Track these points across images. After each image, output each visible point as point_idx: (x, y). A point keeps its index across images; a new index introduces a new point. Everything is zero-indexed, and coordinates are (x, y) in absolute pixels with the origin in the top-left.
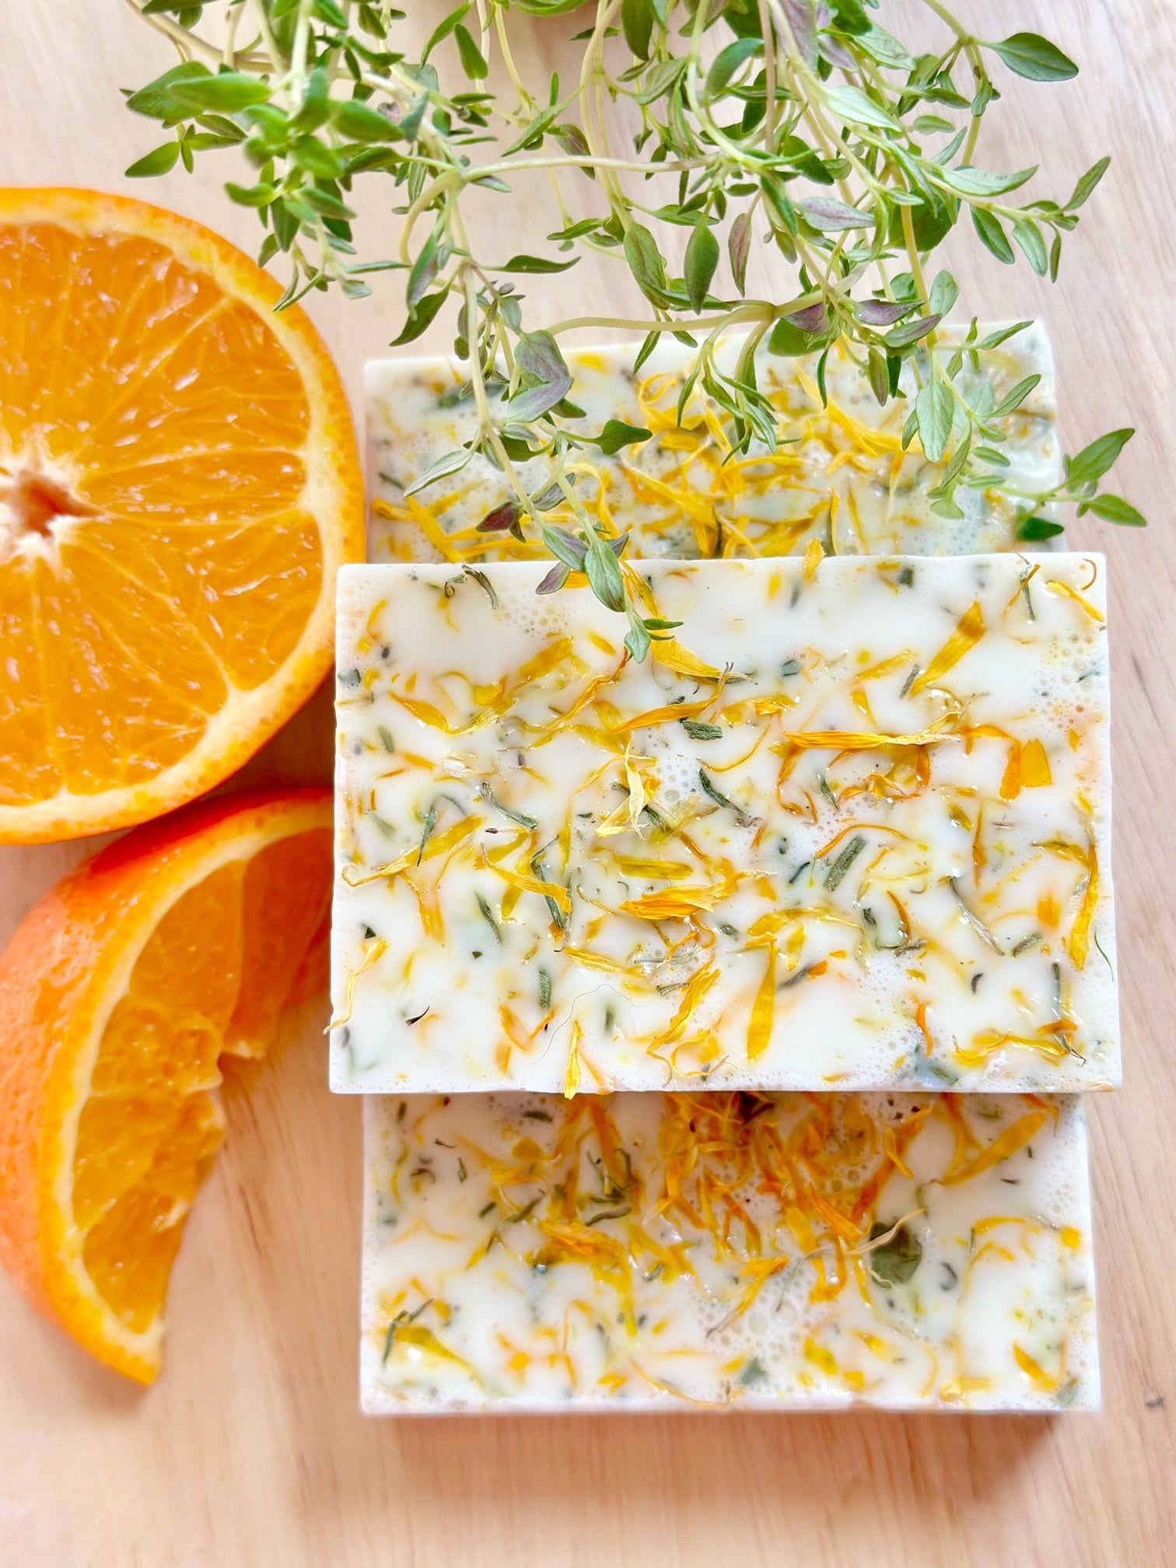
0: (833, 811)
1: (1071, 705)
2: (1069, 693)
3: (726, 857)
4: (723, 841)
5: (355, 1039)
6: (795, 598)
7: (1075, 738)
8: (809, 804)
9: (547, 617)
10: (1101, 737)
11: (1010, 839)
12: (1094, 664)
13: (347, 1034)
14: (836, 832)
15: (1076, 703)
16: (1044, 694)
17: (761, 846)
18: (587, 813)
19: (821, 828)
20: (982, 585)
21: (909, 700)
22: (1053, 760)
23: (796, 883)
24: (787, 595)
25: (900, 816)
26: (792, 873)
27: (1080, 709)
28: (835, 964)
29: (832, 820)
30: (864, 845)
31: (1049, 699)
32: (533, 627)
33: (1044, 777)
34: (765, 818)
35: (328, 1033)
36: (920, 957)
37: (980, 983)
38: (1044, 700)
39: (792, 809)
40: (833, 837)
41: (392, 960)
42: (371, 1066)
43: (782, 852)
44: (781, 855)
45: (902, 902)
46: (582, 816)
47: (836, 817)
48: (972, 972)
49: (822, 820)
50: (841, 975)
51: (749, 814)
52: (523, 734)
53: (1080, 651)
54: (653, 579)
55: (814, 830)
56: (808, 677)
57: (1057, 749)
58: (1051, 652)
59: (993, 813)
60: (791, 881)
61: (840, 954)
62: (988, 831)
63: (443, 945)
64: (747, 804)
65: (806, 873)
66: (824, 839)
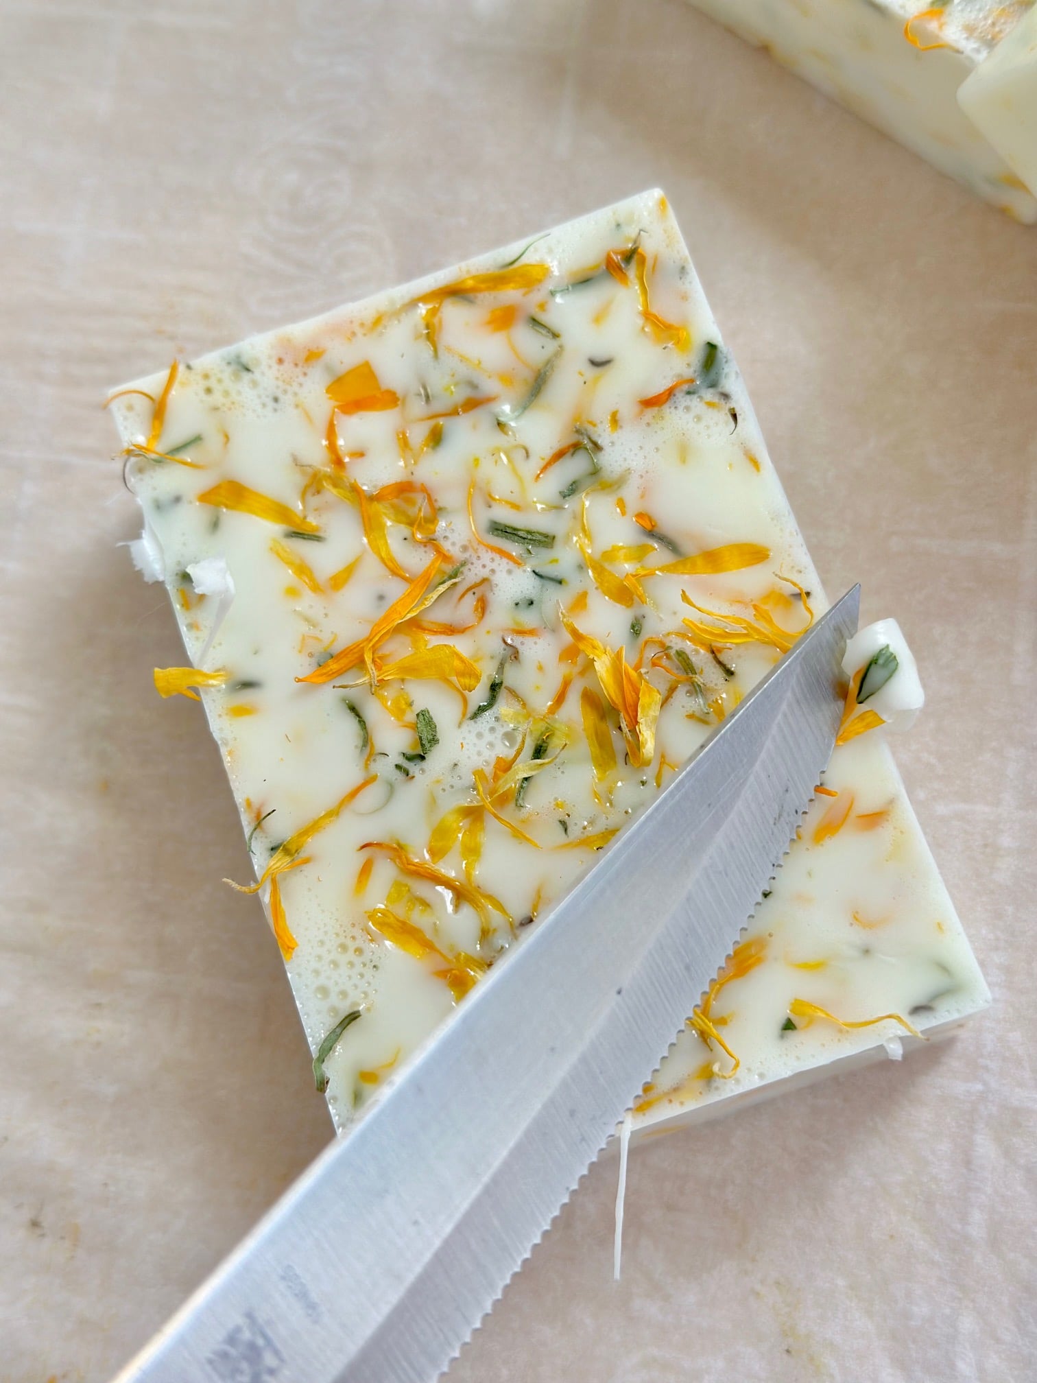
0: (469, 566)
1: (279, 370)
2: (268, 376)
3: (558, 660)
4: (541, 668)
5: (918, 998)
6: (247, 685)
7: (312, 356)
8: (470, 593)
9: (351, 950)
10: (302, 330)
11: (439, 381)
12: (229, 363)
13: (917, 1010)
14: (490, 555)
15: (275, 366)
16: (276, 400)
17: (533, 627)
18: (561, 826)
19: (493, 571)
20: (177, 500)
21: (325, 531)
22: (342, 369)
23: (560, 577)
24: (248, 696)
25: (449, 498)
26: (551, 587)
27: (280, 361)
28: (633, 504)
29: (478, 564)
30: (496, 523)
31: (279, 394)
32: (368, 963)
33: (366, 372)
34: (501, 633)
35: (922, 1032)
36: (595, 425)
37: (599, 358)
38: (282, 397)
39: (483, 606)
40: (497, 557)
41: (810, 988)
42: (944, 968)
43: (531, 603)
44: (534, 603)
45: (542, 464)
46: (566, 830)
47: (474, 560)
48: (590, 372)
49: (485, 573)
50: (642, 497)
51: (502, 652)
52: (495, 930)
53: (220, 381)
54: (273, 845)
55: (496, 579)
56: (333, 641)
57: (328, 369)
58: (230, 409)
59: (417, 407)
60: (560, 582)
61: (621, 504)
62: (437, 406)
63: (770, 935)
64: (492, 658)
65: (545, 570)
66: (502, 565)
